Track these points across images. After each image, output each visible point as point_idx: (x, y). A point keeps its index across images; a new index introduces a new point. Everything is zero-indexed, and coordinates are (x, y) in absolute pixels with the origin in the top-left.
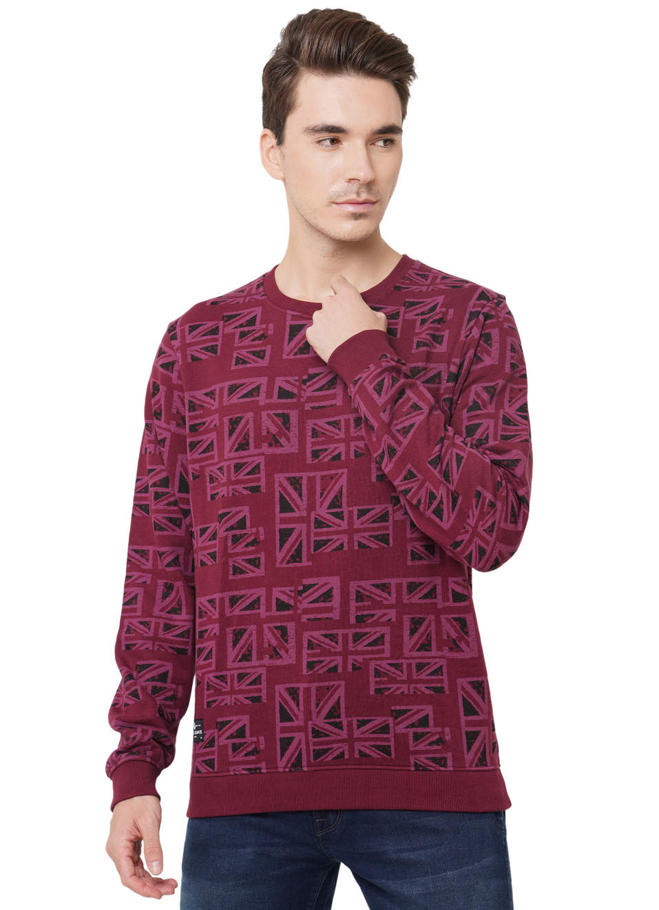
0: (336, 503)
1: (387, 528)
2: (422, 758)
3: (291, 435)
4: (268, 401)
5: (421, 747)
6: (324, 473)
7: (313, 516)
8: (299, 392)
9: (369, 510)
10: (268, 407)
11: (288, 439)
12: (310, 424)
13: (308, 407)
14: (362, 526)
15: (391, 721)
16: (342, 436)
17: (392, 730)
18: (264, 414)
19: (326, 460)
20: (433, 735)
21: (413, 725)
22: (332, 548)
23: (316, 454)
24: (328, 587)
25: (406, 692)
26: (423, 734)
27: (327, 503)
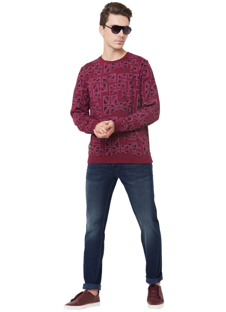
0: (116, 102)
1: (126, 107)
2: (135, 153)
3: (106, 88)
4: (101, 82)
5: (135, 151)
6: (113, 96)
7: (111, 104)
8: (107, 79)
9: (122, 103)
10: (101, 83)
11: (105, 89)
12: (110, 86)
13: (109, 82)
14: (121, 106)
15: (129, 146)
16: (116, 88)
17: (129, 148)
18: (100, 84)
19: (113, 93)
20: (137, 149)
21: (133, 147)
22: (115, 111)
23: (111, 92)
24: (115, 119)
25: (132, 140)
26: (135, 148)
27: (114, 102)
